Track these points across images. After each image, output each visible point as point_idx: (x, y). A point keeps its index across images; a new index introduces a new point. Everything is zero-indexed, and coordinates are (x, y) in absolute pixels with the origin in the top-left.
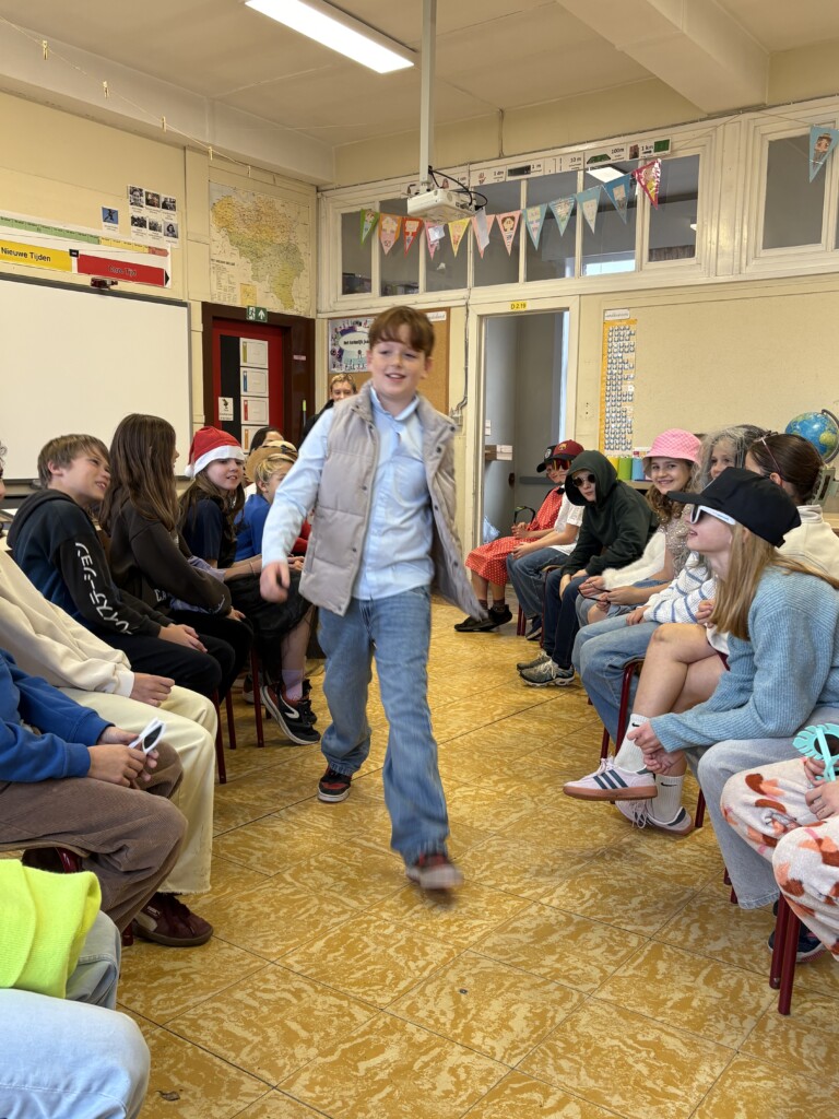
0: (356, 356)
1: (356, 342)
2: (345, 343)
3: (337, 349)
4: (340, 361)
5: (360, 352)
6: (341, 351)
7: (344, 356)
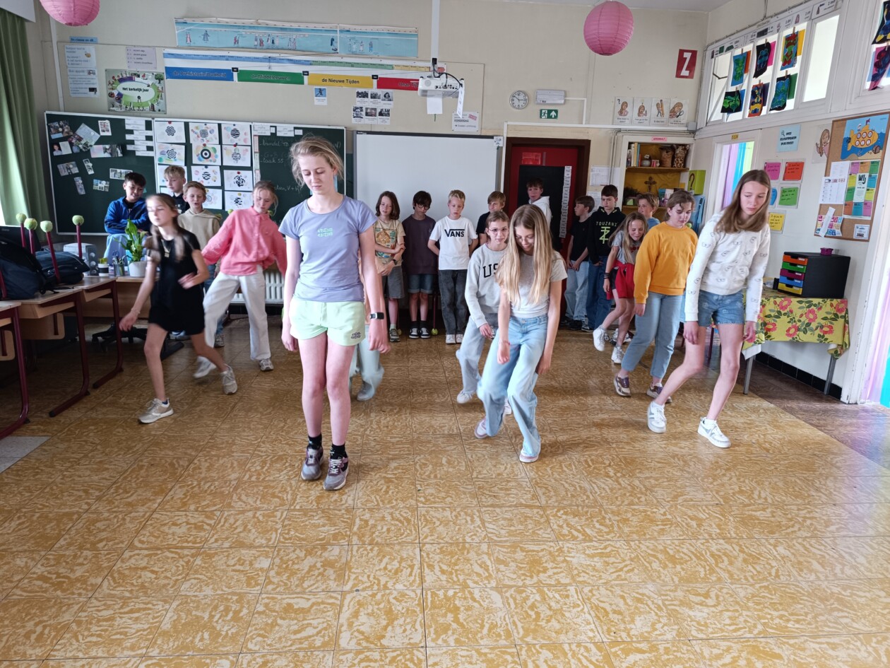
0: (136, 100)
1: (134, 89)
2: (124, 89)
3: (116, 93)
4: (120, 102)
5: (139, 97)
6: (120, 95)
7: (123, 100)
